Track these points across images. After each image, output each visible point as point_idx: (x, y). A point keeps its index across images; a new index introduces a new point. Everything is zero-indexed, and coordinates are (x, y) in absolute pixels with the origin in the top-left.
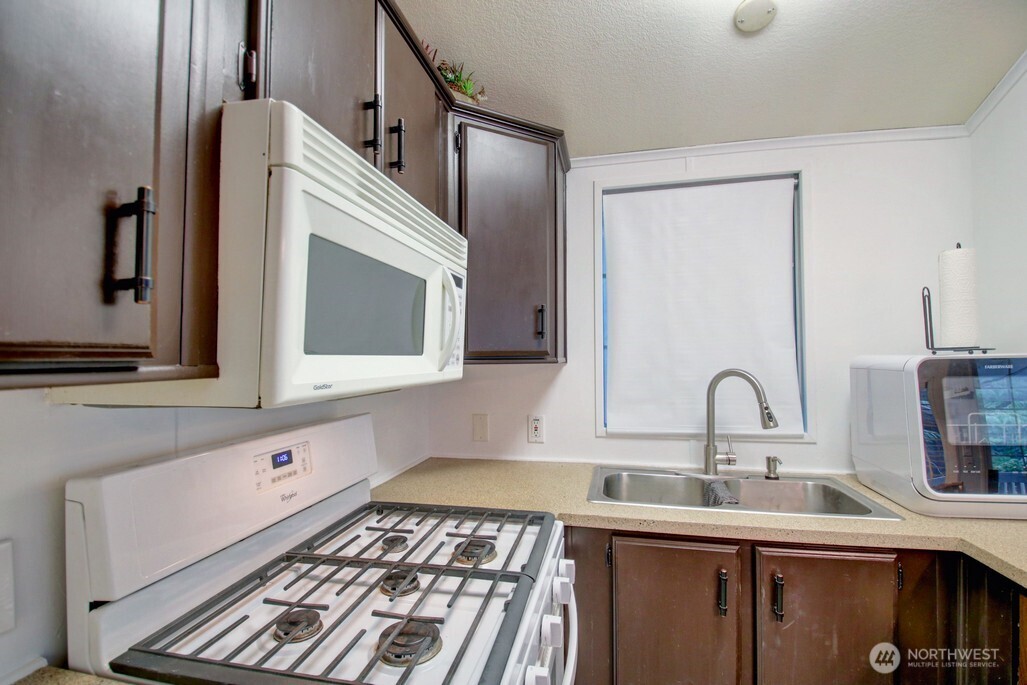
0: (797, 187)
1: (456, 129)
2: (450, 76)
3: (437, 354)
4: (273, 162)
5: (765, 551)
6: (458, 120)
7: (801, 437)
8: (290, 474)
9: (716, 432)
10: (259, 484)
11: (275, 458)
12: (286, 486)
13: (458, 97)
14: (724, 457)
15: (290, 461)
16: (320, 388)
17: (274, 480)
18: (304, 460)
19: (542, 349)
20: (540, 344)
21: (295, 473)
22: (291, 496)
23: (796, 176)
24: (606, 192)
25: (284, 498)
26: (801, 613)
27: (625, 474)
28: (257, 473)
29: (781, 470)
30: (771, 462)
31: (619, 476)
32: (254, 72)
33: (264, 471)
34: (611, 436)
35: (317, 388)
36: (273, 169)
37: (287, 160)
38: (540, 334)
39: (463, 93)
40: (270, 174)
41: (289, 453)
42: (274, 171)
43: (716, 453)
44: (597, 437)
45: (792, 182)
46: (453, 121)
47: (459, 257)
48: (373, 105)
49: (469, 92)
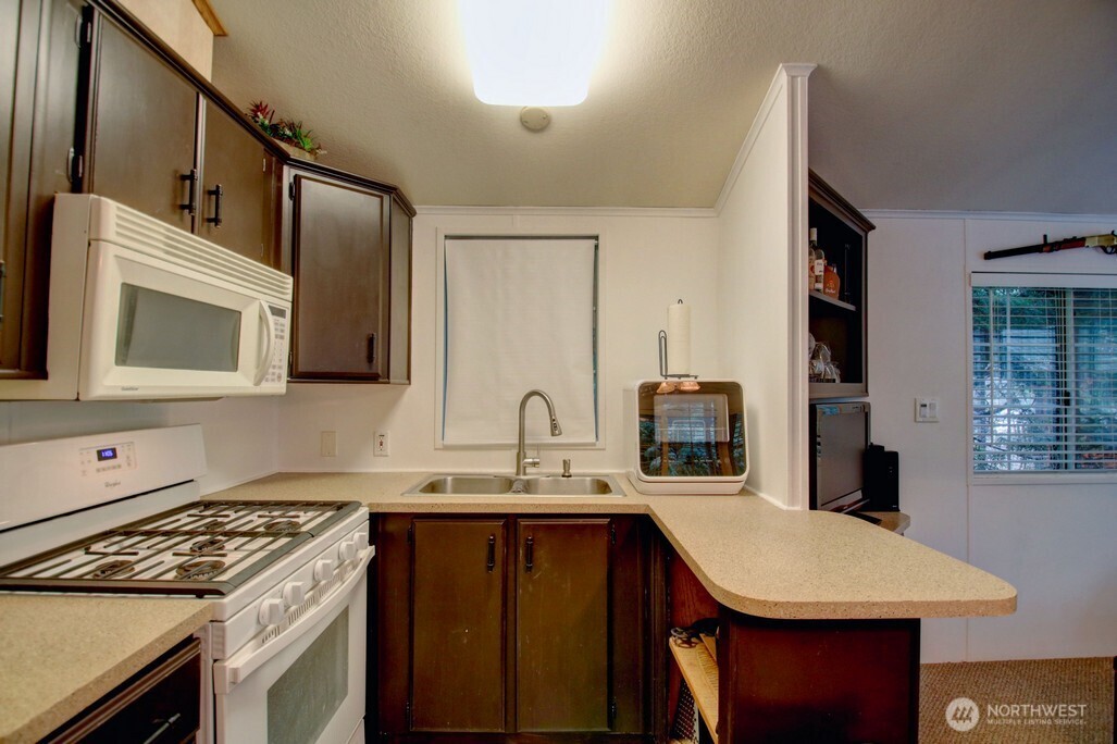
0: (597, 247)
1: (292, 180)
2: (288, 132)
3: (253, 372)
4: (93, 237)
5: (524, 522)
6: (294, 172)
7: (594, 444)
8: (114, 467)
9: (526, 442)
10: (84, 472)
11: (100, 453)
12: (111, 476)
13: (293, 152)
14: (531, 460)
15: (114, 456)
16: (127, 389)
17: (98, 470)
18: (128, 457)
19: (374, 371)
20: (370, 368)
21: (119, 466)
22: (115, 484)
23: (596, 238)
24: (446, 237)
25: (107, 485)
26: (546, 565)
27: (450, 478)
28: (83, 463)
29: (572, 471)
30: (566, 464)
31: (445, 480)
32: (81, 171)
33: (89, 461)
34: (447, 448)
35: (124, 389)
36: (92, 242)
37: (103, 236)
38: (370, 358)
39: (301, 148)
40: (89, 244)
41: (114, 450)
42: (92, 243)
43: (525, 457)
44: (436, 449)
45: (593, 242)
46: (288, 174)
47: (283, 293)
48: (192, 177)
49: (307, 147)
